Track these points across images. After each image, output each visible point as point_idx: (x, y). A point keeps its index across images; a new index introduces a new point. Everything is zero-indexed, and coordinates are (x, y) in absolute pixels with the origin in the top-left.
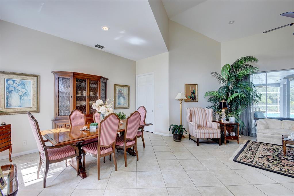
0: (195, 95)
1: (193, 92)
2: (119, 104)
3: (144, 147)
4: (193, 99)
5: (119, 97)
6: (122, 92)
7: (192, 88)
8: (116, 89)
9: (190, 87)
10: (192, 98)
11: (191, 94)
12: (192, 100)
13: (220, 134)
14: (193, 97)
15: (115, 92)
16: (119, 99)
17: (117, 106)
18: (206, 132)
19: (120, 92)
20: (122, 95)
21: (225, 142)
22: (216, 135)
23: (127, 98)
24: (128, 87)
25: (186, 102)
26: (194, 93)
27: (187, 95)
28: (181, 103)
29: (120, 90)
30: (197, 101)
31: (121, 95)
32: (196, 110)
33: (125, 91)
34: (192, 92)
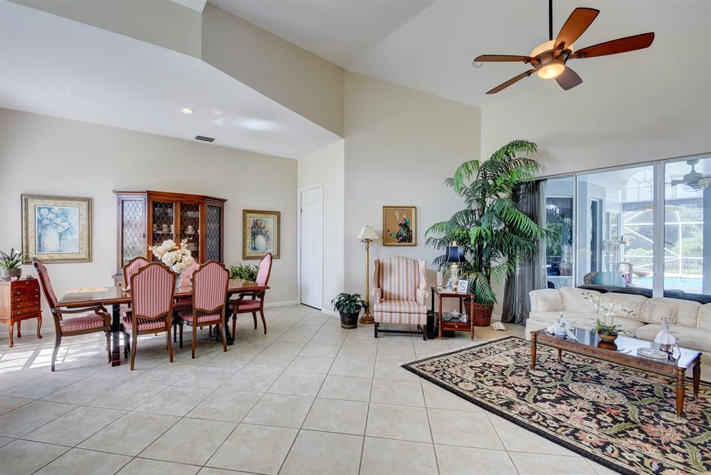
0: (409, 231)
1: (405, 224)
2: (254, 249)
3: (265, 333)
4: (404, 240)
5: (254, 235)
6: (262, 226)
7: (401, 215)
8: (248, 218)
9: (397, 214)
10: (400, 238)
11: (398, 229)
12: (401, 241)
13: (426, 315)
14: (405, 235)
15: (244, 226)
16: (254, 239)
17: (249, 252)
18: (393, 310)
19: (256, 224)
20: (263, 231)
21: (440, 333)
22: (415, 317)
23: (273, 237)
24: (278, 214)
25: (384, 245)
26: (405, 226)
27: (389, 231)
28: (367, 248)
29: (257, 220)
30: (413, 243)
31: (257, 230)
32: (395, 262)
33: (270, 223)
34: (401, 225)
